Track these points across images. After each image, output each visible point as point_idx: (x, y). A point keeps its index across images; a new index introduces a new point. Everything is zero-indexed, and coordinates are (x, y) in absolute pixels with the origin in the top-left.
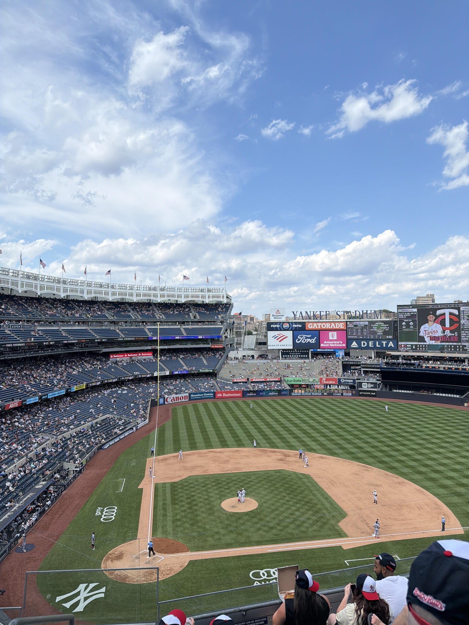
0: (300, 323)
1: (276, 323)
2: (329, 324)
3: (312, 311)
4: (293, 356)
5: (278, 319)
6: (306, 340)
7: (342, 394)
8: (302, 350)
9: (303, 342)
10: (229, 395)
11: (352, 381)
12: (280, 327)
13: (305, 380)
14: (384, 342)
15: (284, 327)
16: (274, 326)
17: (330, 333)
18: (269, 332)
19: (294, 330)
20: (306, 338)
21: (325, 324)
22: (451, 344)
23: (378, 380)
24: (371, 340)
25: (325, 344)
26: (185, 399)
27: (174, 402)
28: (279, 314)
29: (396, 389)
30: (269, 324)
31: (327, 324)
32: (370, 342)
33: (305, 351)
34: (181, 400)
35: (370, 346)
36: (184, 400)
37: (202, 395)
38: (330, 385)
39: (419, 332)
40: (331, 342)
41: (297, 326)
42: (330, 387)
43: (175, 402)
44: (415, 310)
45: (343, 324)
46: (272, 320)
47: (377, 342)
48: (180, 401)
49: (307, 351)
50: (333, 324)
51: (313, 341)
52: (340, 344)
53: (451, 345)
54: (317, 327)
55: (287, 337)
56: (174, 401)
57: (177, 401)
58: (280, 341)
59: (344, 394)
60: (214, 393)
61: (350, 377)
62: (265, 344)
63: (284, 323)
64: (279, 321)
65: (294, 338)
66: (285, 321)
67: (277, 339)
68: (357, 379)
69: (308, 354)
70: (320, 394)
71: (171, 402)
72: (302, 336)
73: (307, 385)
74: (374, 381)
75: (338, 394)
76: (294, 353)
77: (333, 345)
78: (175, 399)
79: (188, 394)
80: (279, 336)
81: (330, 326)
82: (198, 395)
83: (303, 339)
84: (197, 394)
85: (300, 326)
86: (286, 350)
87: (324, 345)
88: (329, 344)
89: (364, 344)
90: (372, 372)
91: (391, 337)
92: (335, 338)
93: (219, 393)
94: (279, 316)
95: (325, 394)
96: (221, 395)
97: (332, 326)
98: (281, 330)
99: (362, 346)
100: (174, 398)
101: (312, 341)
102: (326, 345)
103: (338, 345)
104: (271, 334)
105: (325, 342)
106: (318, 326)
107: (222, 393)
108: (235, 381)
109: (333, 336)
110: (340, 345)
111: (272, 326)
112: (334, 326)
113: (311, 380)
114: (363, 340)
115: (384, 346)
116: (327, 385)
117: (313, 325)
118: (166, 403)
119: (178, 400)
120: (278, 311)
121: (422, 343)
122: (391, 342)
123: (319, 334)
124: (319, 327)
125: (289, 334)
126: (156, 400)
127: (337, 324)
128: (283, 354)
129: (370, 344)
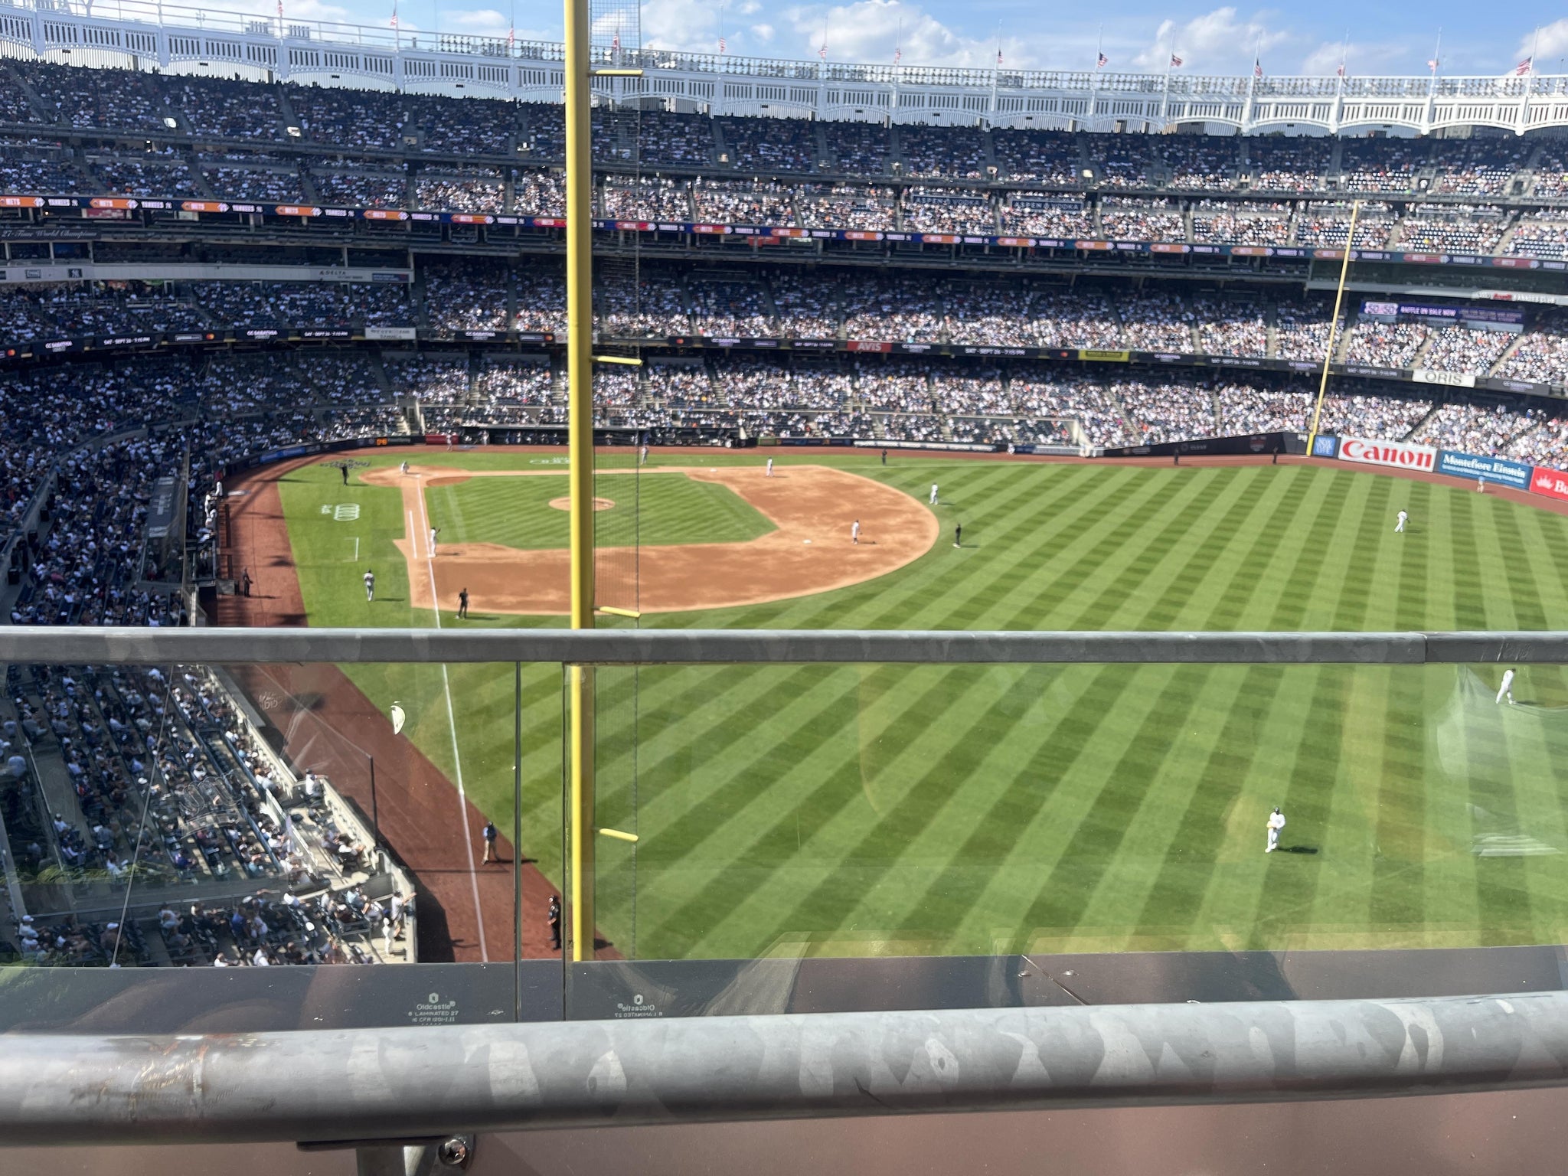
26: (1419, 463)
27: (1373, 461)
34: (1402, 459)
36: (1414, 465)
37: (1488, 467)
43: (1381, 461)
48: (1398, 463)
56: (1377, 457)
57: (1389, 462)
60: (1529, 471)
71: (1363, 459)
78: (1381, 454)
79: (1433, 451)
82: (1474, 463)
84: (1470, 458)
100: (1376, 450)
118: (1342, 455)
119: (1393, 459)
126: (1300, 437)
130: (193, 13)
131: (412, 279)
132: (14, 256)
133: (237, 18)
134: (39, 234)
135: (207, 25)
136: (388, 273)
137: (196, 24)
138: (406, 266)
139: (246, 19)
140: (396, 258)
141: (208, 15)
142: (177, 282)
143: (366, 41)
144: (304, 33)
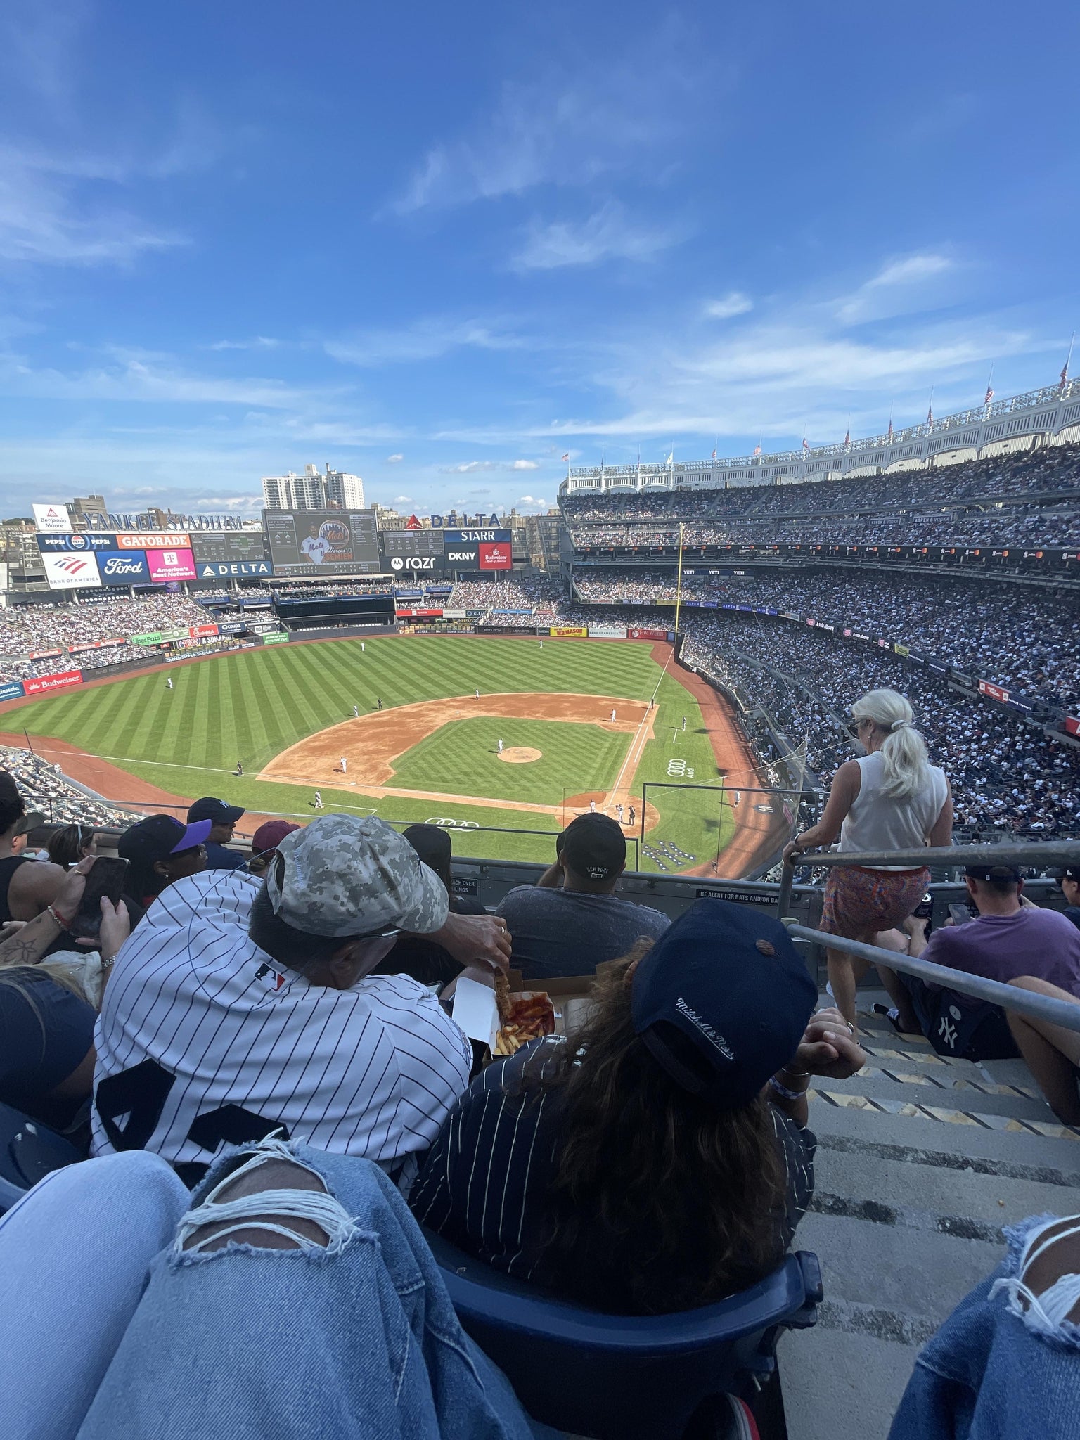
0: (105, 537)
1: (56, 536)
2: (161, 539)
3: (122, 514)
4: (100, 599)
5: (55, 528)
6: (123, 568)
7: (240, 646)
8: (116, 587)
9: (118, 571)
10: (55, 683)
11: (239, 626)
12: (66, 545)
13: (165, 635)
14: (253, 566)
15: (74, 544)
16: (52, 542)
17: (166, 555)
18: (44, 555)
19: (98, 550)
20: (124, 564)
21: (150, 538)
22: (342, 563)
23: (276, 619)
24: (234, 562)
25: (160, 573)
28: (56, 518)
29: (302, 628)
30: (41, 538)
31: (157, 538)
32: (232, 566)
33: (122, 589)
35: (233, 572)
38: (206, 637)
39: (301, 548)
40: (170, 570)
41: (101, 541)
42: (207, 640)
44: (291, 517)
45: (185, 538)
46: (43, 528)
47: (243, 566)
49: (126, 588)
50: (167, 538)
51: (137, 569)
52: (185, 571)
53: (342, 565)
54: (139, 544)
55: (85, 564)
58: (73, 572)
59: (243, 646)
60: (21, 685)
61: (231, 621)
62: (41, 578)
63: (71, 536)
64: (59, 532)
65: (101, 565)
66: (72, 532)
67: (67, 569)
68: (247, 622)
69: (129, 594)
70: (210, 652)
72: (115, 562)
73: (170, 643)
74: (271, 621)
75: (236, 647)
76: (101, 593)
77: (175, 575)
80: (69, 563)
81: (164, 541)
83: (117, 566)
85: (107, 542)
86: (84, 589)
87: (159, 576)
88: (167, 573)
89: (223, 570)
90: (260, 610)
91: (262, 557)
92: (175, 562)
93: (30, 683)
94: (55, 521)
95: (216, 651)
96: (38, 687)
97: (166, 542)
98: (69, 550)
99: (221, 573)
101: (135, 569)
102: (162, 575)
103: (182, 574)
104: (49, 558)
105: (159, 570)
106: (141, 542)
107: (38, 682)
108: (36, 656)
109: (171, 558)
110: (186, 574)
111: (47, 542)
112: (169, 541)
113: (176, 634)
114: (221, 563)
115: (254, 571)
116: (201, 638)
117: (131, 540)
120: (51, 510)
121: (306, 564)
122: (262, 565)
123: (145, 556)
124: (144, 544)
125: (89, 557)
127: (174, 538)
128: (80, 596)
129: (233, 569)
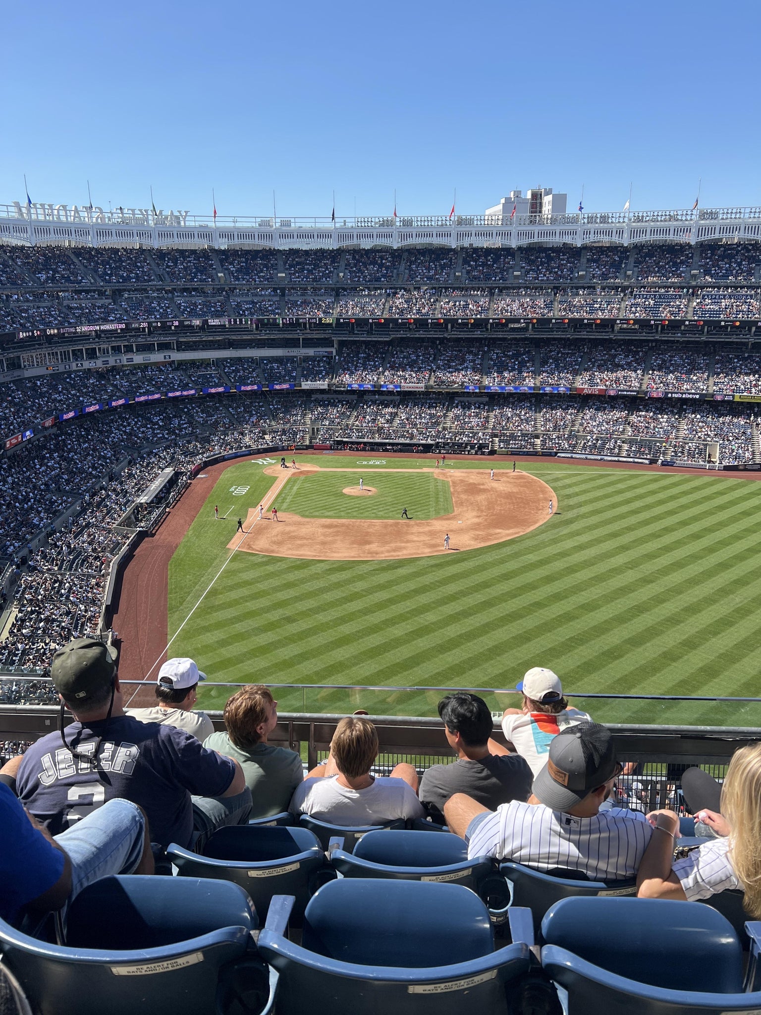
130: (231, 219)
131: (334, 353)
132: (137, 351)
133: (253, 220)
134: (148, 339)
135: (238, 225)
136: (322, 351)
137: (232, 225)
138: (333, 346)
139: (259, 220)
140: (328, 343)
141: (239, 219)
142: (217, 359)
143: (318, 225)
144: (288, 224)
